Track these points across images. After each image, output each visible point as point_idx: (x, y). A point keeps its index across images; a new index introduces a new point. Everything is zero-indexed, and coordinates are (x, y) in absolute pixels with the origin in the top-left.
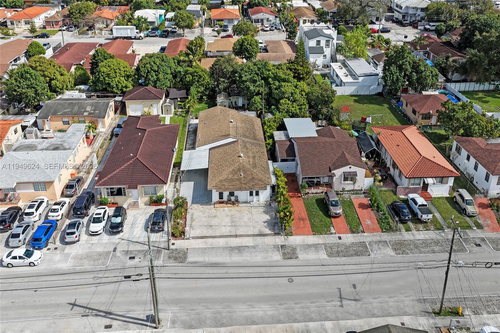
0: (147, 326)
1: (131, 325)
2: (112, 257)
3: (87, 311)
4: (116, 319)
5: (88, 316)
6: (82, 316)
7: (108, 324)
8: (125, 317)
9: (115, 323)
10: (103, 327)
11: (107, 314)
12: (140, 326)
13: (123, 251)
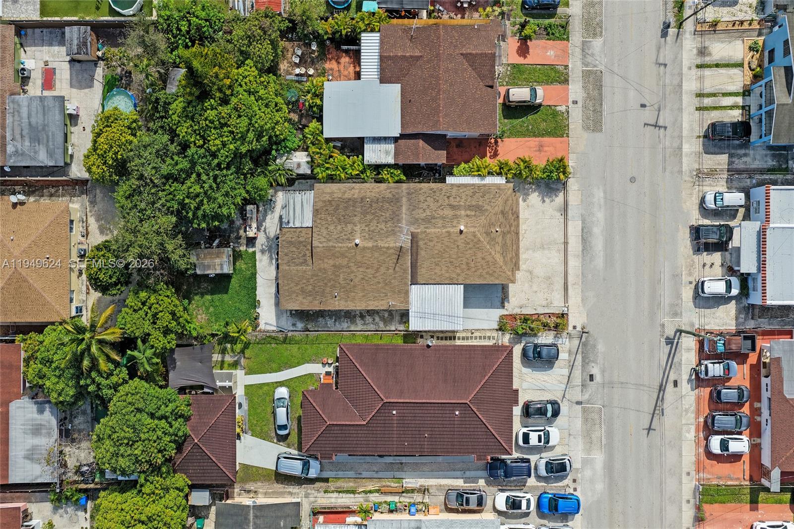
0: (678, 342)
1: (676, 360)
2: (590, 404)
3: (657, 412)
4: (668, 377)
5: (662, 409)
6: (663, 415)
7: (672, 384)
8: (666, 369)
9: (672, 377)
10: (675, 389)
11: (662, 388)
12: (678, 350)
13: (582, 391)
